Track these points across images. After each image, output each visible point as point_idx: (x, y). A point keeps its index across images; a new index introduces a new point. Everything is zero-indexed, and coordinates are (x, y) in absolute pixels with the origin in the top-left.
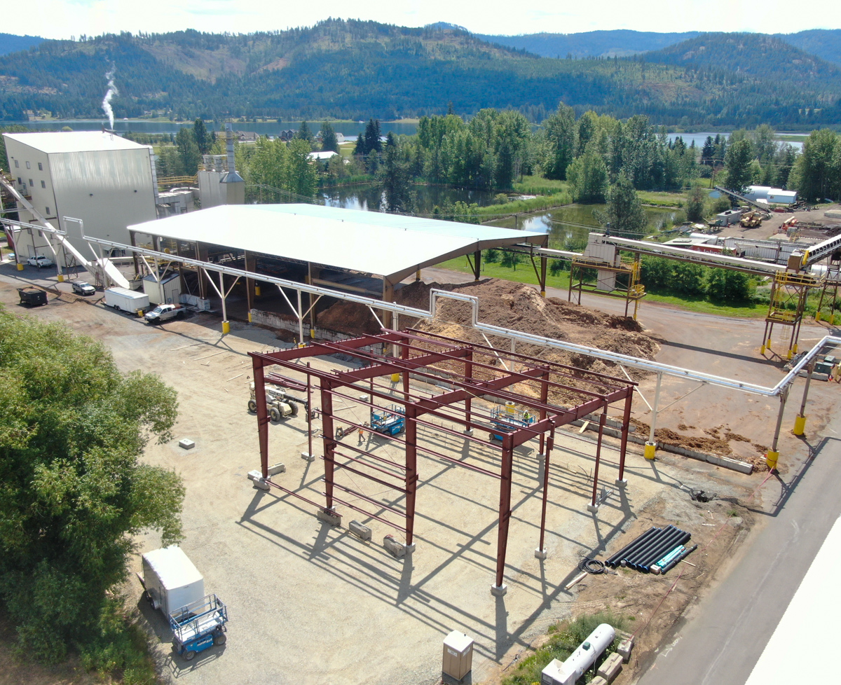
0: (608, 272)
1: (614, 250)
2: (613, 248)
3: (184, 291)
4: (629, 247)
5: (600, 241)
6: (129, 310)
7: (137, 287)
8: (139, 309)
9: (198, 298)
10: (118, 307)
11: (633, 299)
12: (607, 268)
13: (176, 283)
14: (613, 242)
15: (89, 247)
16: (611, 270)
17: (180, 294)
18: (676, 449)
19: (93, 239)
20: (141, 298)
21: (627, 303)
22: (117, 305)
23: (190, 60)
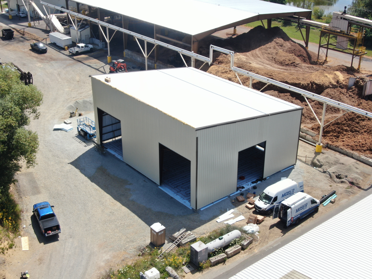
0: (343, 38)
1: (348, 23)
2: (347, 22)
3: (92, 36)
4: (357, 22)
5: (339, 17)
6: (61, 46)
7: (68, 32)
8: (66, 46)
9: (99, 41)
10: (55, 43)
11: (356, 55)
12: (342, 35)
13: (87, 31)
14: (347, 18)
15: (43, 7)
16: (344, 37)
17: (90, 38)
18: (337, 149)
19: (46, 4)
20: (68, 39)
21: (353, 58)
22: (55, 42)
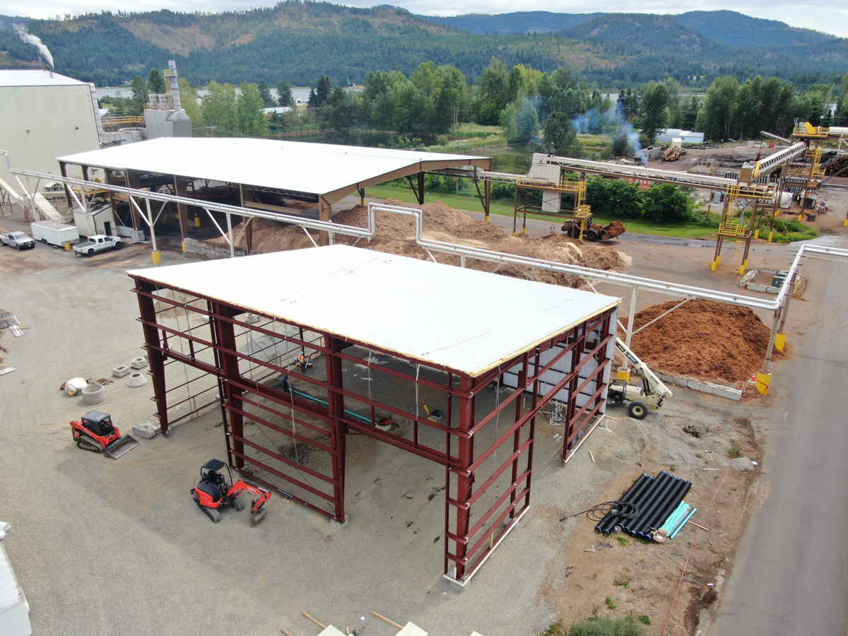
0: (553, 193)
1: (560, 169)
2: (558, 167)
3: (118, 223)
4: (575, 166)
5: (545, 162)
6: (55, 243)
7: (70, 221)
8: (67, 242)
9: (132, 229)
10: (46, 240)
12: (552, 188)
13: (107, 214)
14: (557, 161)
16: (556, 191)
19: (20, 171)
20: (69, 231)
23: (166, 36)
